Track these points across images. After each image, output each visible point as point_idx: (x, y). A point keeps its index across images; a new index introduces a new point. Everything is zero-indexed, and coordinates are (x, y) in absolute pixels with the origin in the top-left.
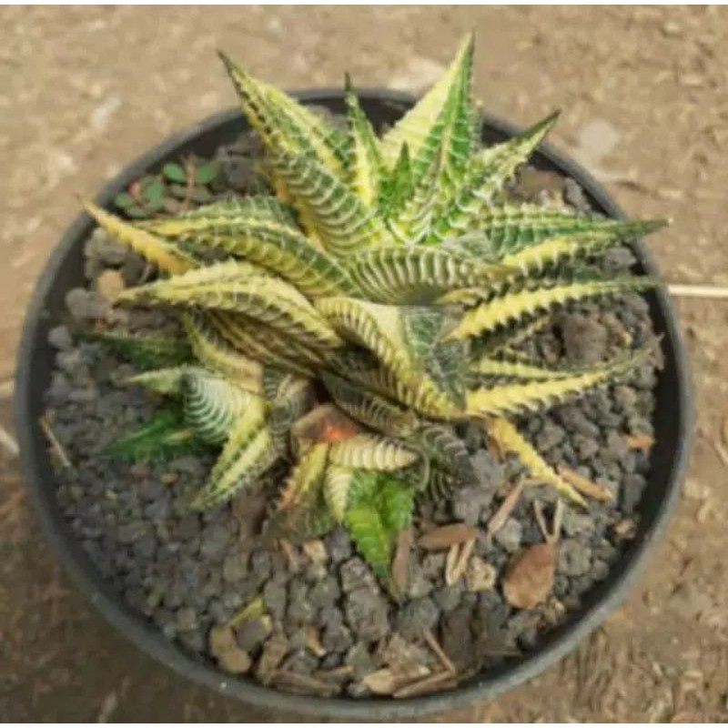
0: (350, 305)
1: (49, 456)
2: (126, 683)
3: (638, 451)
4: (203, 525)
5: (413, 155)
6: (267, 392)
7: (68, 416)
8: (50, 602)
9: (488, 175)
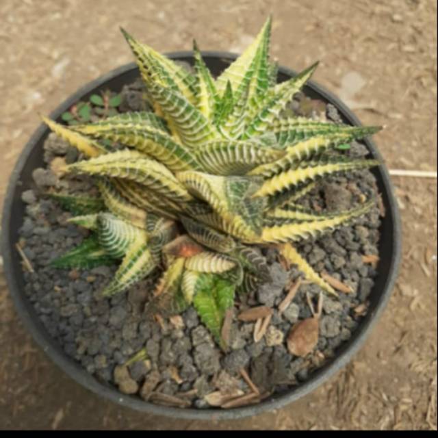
0: (196, 175)
1: (21, 266)
2: (69, 404)
3: (370, 264)
4: (111, 306)
5: (234, 89)
6: (149, 227)
7: (33, 242)
8: (24, 356)
9: (277, 99)
